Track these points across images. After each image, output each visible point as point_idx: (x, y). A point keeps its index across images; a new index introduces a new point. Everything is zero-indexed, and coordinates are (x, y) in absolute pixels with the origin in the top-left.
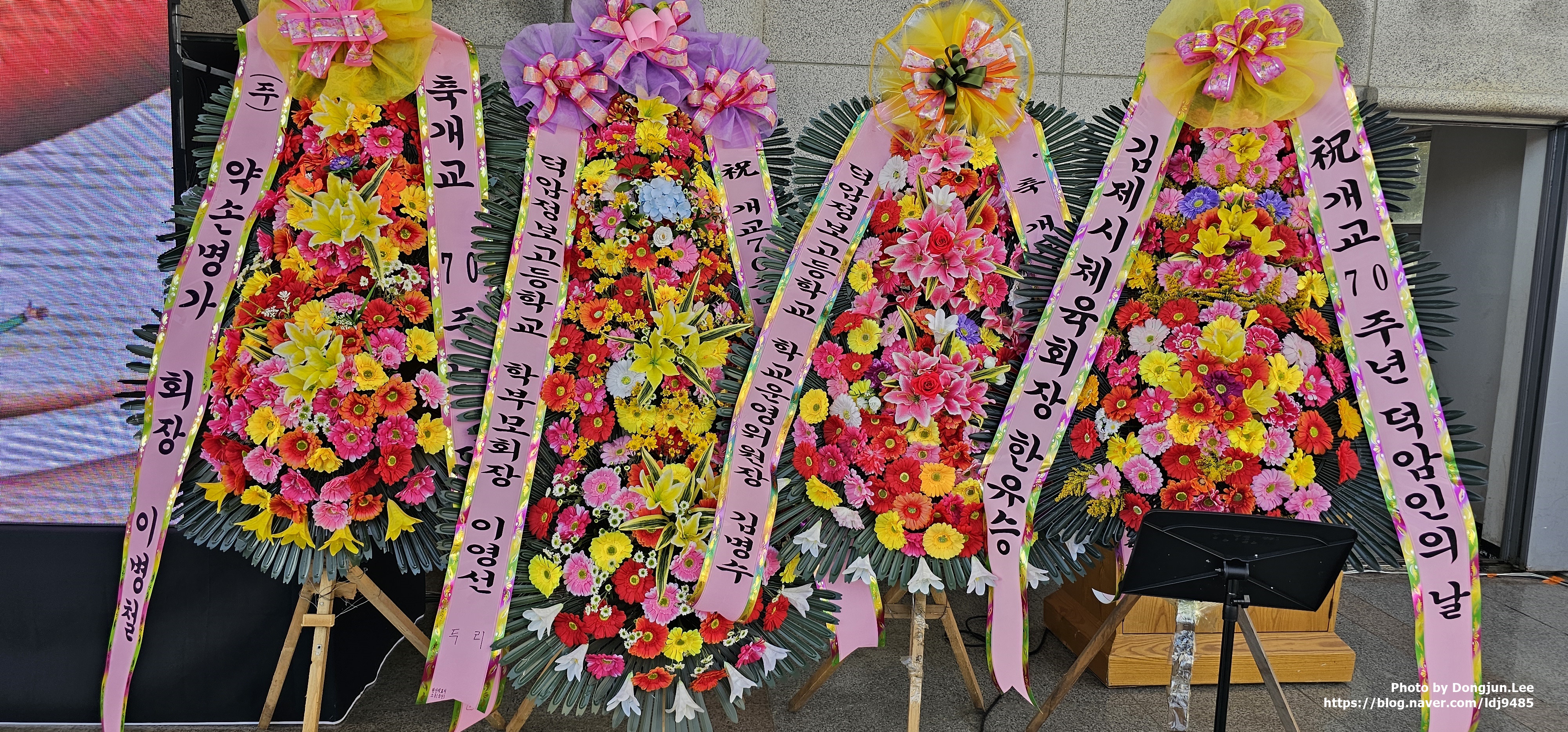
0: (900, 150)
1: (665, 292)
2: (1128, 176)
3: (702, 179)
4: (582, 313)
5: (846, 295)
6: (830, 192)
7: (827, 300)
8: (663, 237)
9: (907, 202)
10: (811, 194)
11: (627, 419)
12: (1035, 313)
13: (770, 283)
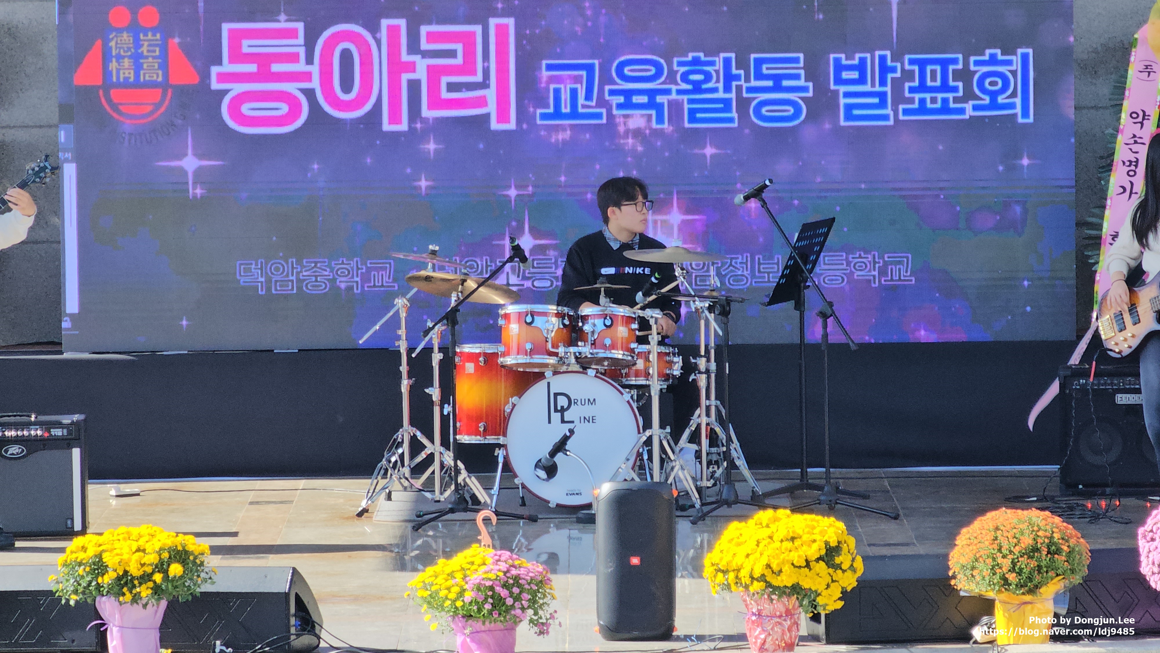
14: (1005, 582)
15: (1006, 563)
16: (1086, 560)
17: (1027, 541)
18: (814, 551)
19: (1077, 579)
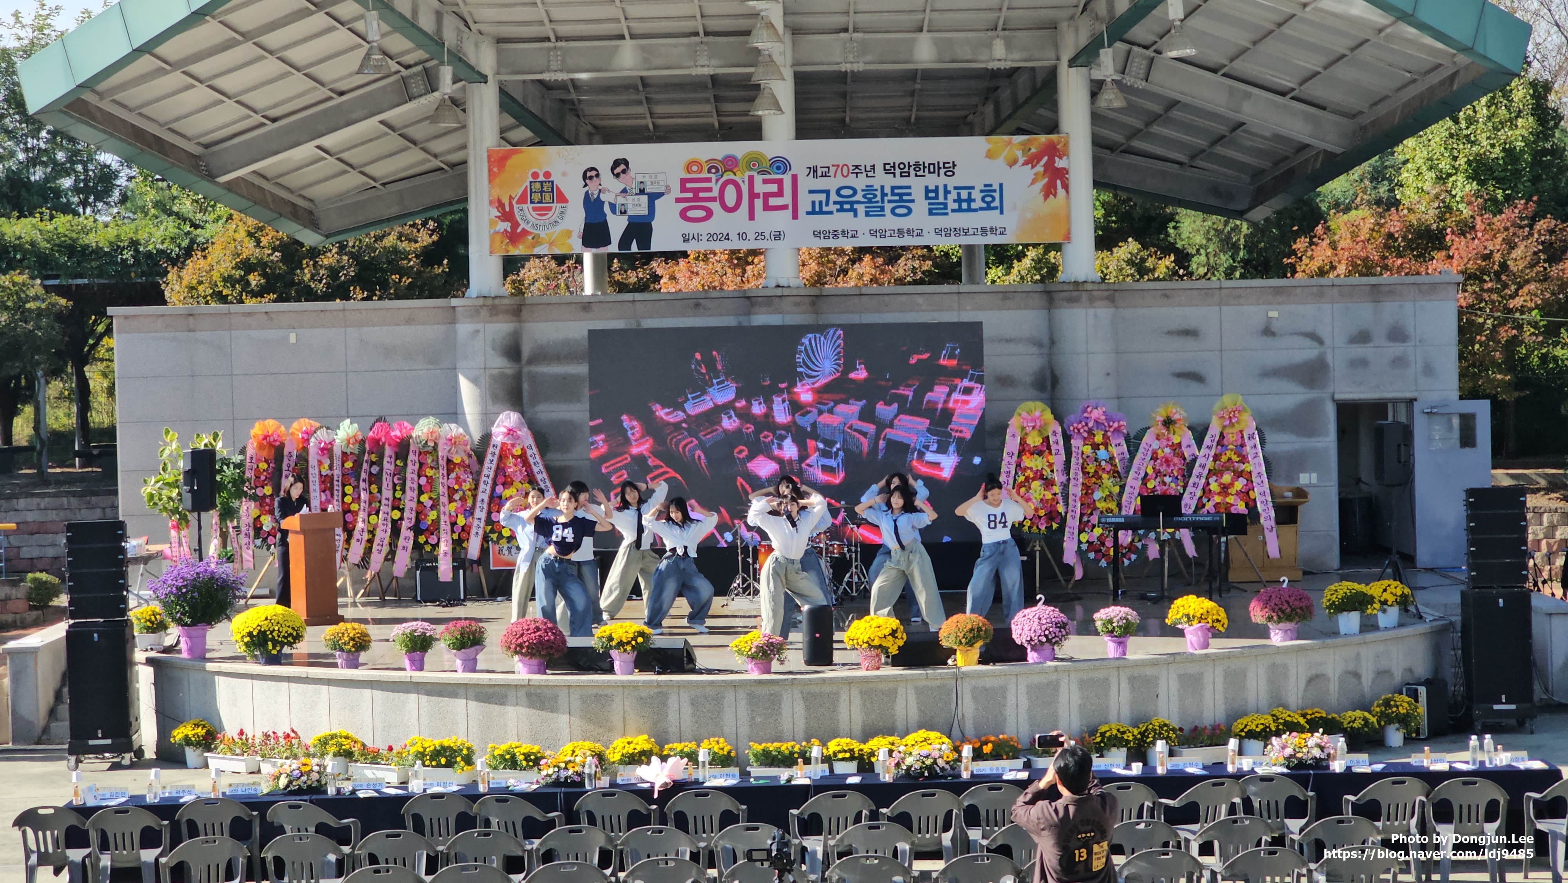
0: (1158, 439)
1: (1105, 476)
2: (1210, 444)
3: (1110, 448)
4: (1086, 481)
5: (1146, 474)
6: (1141, 450)
7: (1142, 475)
8: (1103, 463)
9: (1160, 451)
10: (1137, 450)
11: (1098, 505)
12: (1190, 476)
13: (1128, 472)
14: (961, 643)
15: (961, 635)
16: (992, 632)
17: (969, 626)
18: (887, 631)
19: (988, 641)
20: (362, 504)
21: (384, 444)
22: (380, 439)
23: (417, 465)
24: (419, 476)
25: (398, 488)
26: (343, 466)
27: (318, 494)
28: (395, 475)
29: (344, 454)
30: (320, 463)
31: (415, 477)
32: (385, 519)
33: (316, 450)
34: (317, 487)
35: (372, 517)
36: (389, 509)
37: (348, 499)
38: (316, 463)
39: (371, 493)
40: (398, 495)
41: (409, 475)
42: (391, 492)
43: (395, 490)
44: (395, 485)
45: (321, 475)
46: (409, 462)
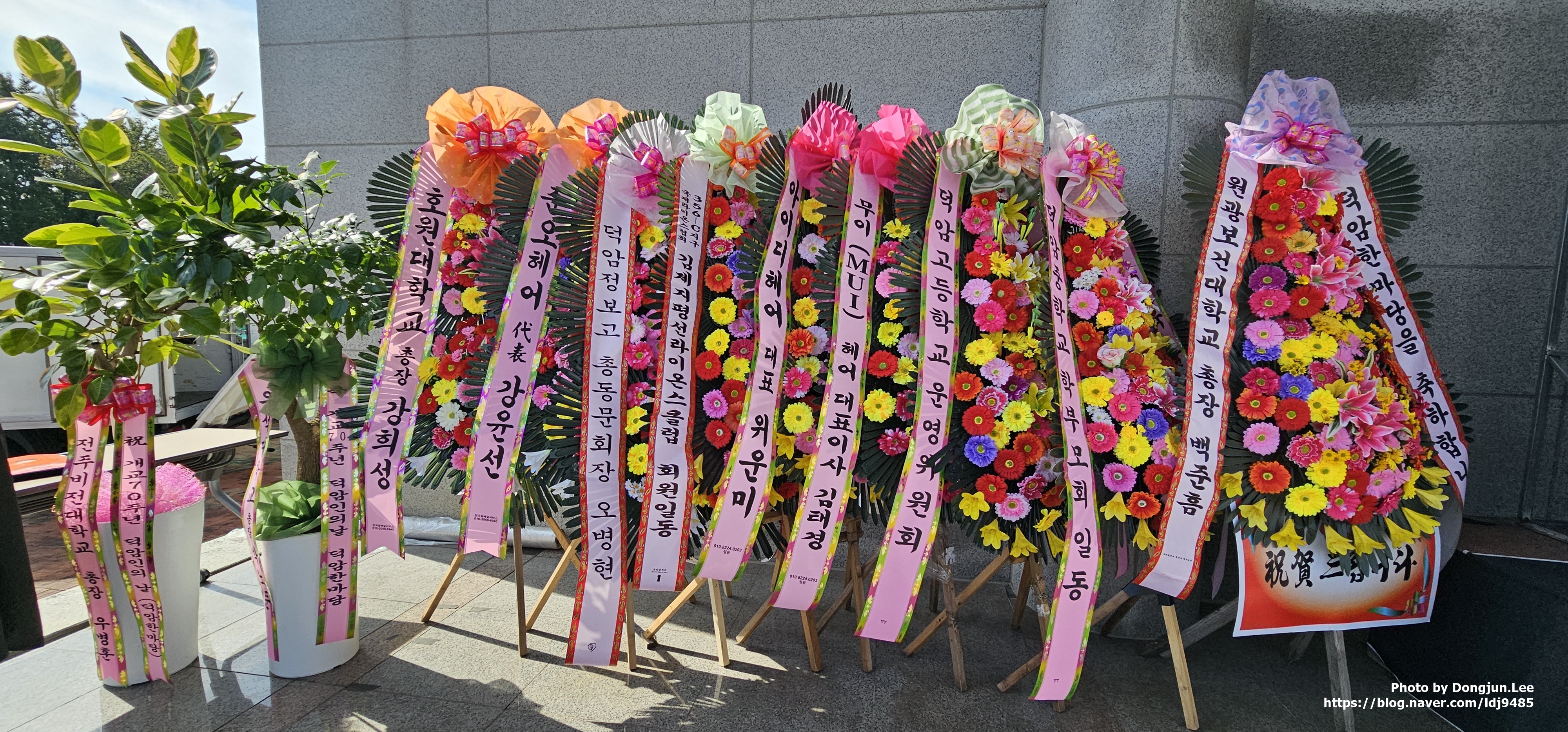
20: (763, 364)
21: (846, 166)
22: (834, 152)
23: (955, 241)
24: (964, 277)
25: (890, 311)
26: (710, 232)
27: (619, 320)
28: (879, 268)
29: (716, 193)
30: (639, 221)
31: (950, 277)
32: (841, 423)
33: (629, 178)
34: (621, 297)
35: (792, 410)
36: (854, 386)
37: (717, 342)
38: (626, 223)
39: (794, 324)
40: (888, 335)
41: (931, 272)
42: (864, 325)
43: (877, 317)
44: (878, 302)
45: (639, 260)
46: (931, 225)
